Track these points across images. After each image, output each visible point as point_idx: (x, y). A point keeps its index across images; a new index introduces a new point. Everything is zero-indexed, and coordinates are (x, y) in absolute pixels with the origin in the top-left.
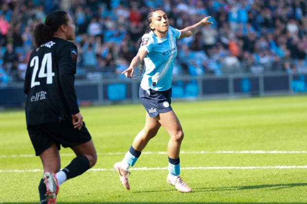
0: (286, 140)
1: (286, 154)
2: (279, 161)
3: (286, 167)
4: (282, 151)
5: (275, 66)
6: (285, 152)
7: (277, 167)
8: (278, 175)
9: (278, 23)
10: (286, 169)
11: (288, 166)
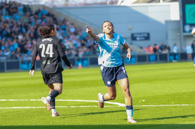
0: (17, 94)
1: (17, 101)
2: (14, 104)
3: (17, 108)
4: (16, 99)
5: (12, 57)
6: (17, 100)
7: (12, 108)
8: (13, 111)
9: (13, 35)
10: (17, 109)
11: (18, 107)
